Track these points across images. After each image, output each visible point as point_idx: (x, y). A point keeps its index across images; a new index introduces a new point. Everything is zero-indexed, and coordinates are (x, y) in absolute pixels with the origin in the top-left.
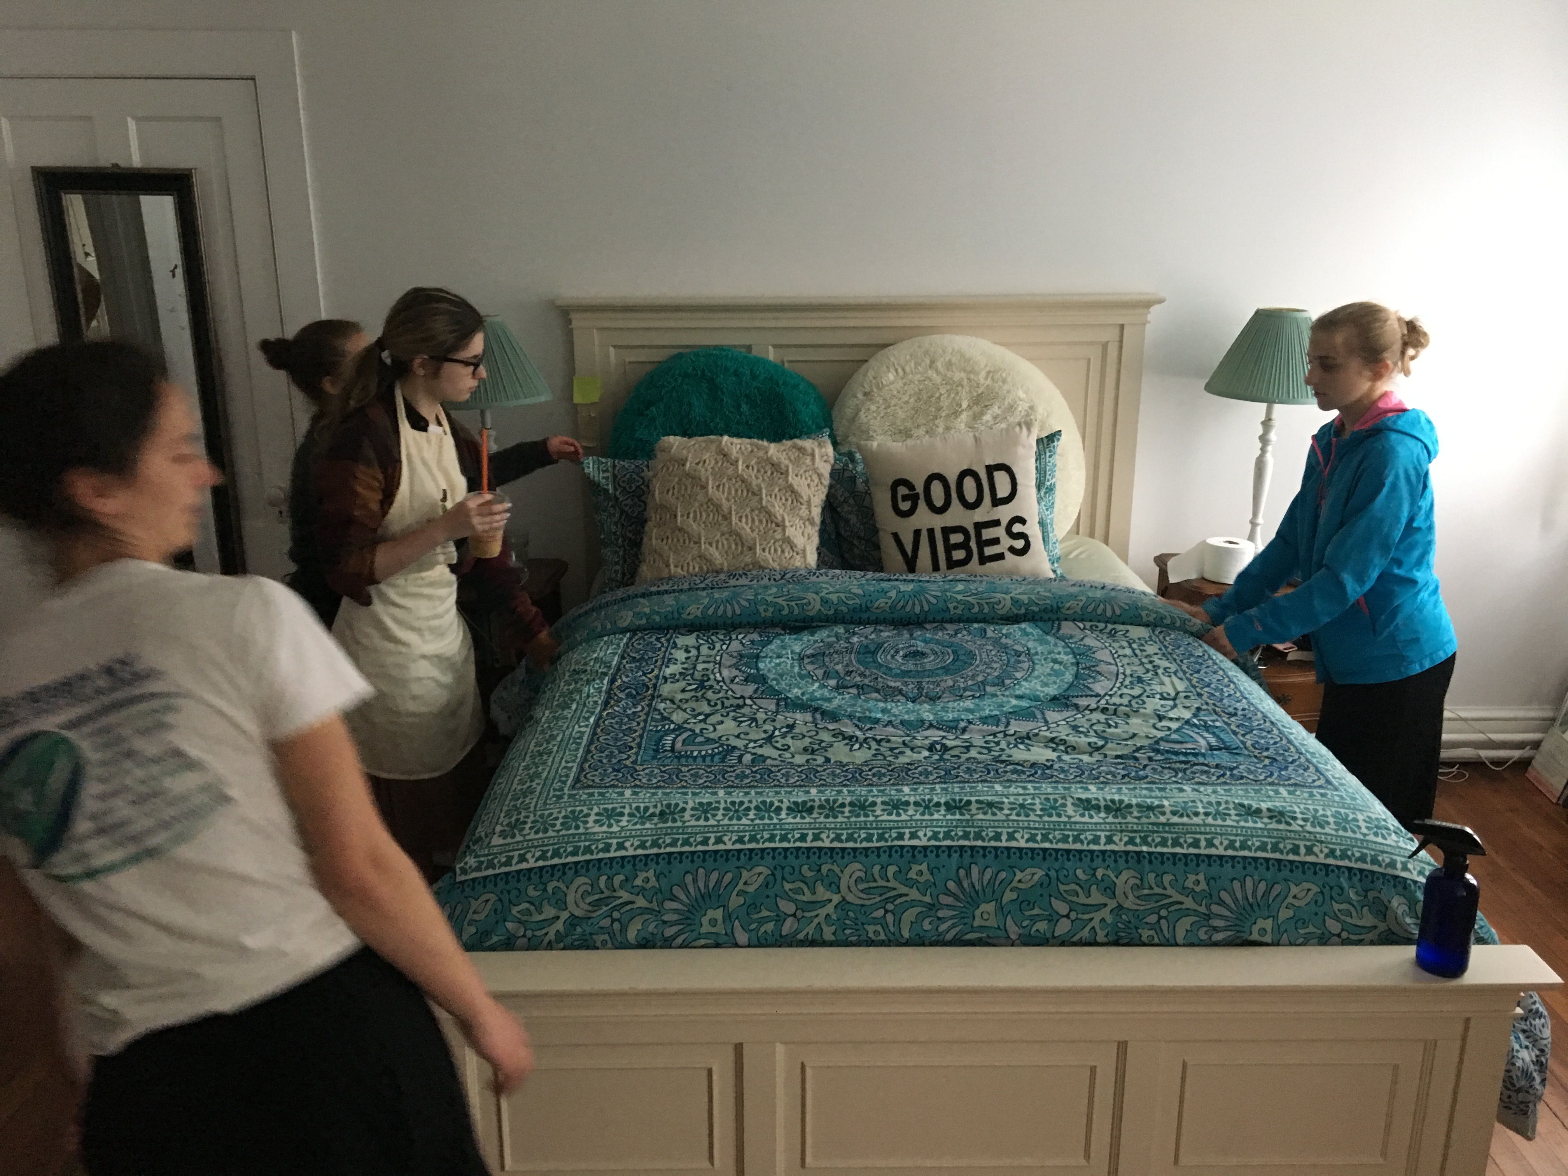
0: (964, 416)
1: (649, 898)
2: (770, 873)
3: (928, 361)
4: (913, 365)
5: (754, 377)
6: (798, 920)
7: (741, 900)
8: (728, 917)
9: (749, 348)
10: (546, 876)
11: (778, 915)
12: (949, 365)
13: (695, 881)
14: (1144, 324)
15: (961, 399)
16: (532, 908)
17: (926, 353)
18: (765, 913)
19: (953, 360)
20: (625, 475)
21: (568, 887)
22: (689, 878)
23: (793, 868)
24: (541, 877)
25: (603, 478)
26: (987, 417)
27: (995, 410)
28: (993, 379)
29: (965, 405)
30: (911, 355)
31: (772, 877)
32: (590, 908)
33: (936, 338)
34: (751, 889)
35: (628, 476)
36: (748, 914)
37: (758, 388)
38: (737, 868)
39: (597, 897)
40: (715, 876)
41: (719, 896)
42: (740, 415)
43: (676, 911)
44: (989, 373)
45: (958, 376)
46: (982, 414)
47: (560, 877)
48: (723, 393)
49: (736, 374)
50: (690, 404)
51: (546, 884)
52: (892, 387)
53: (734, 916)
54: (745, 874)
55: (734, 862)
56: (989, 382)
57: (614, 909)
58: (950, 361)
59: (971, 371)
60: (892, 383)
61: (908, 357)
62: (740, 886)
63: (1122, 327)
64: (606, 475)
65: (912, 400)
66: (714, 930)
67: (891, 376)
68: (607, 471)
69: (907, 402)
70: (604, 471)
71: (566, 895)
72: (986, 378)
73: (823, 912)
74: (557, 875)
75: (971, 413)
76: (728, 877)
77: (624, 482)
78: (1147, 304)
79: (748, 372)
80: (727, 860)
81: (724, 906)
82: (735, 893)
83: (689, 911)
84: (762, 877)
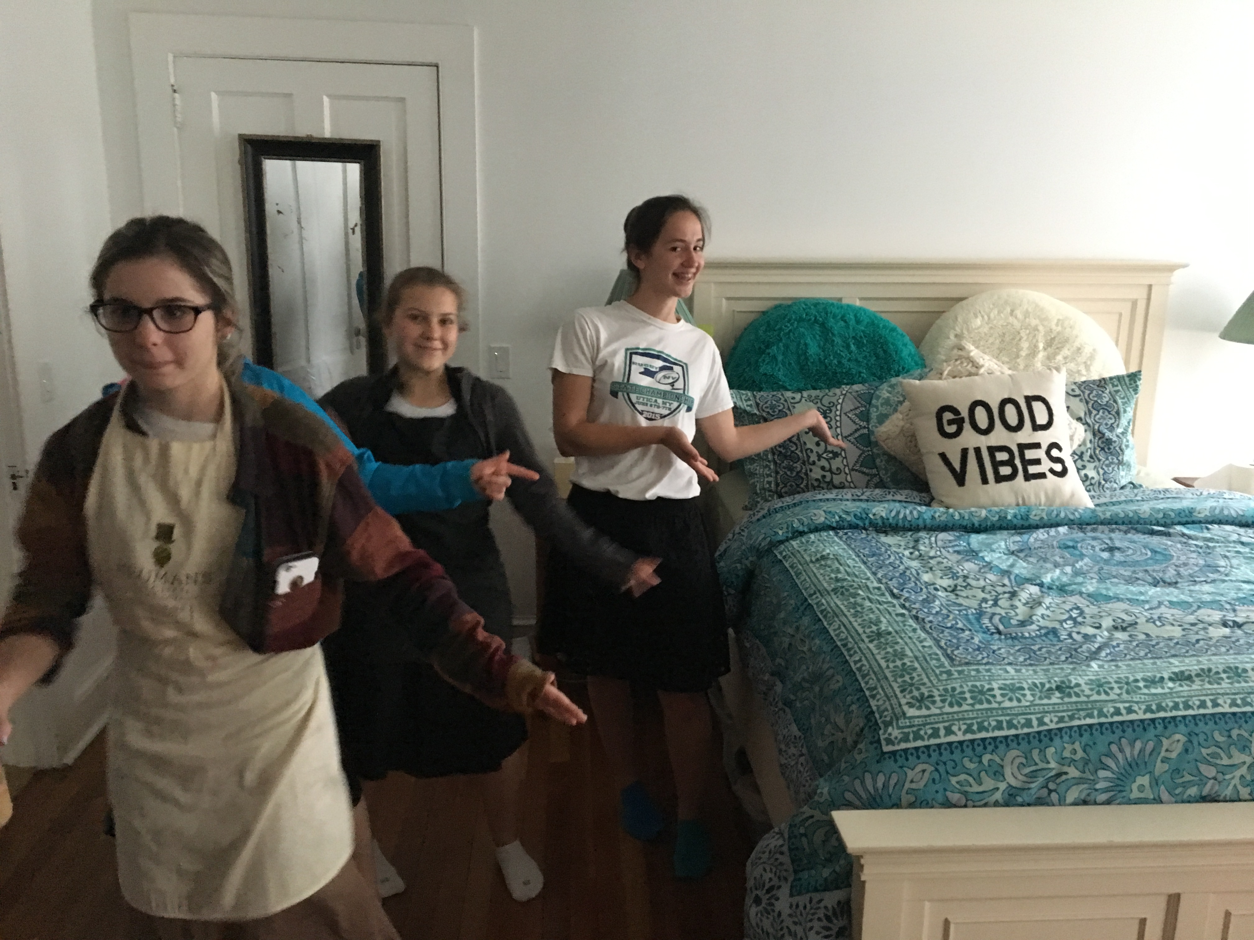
0: (1041, 355)
1: (1081, 769)
2: (1186, 739)
3: (1008, 309)
4: (996, 312)
5: (858, 322)
6: (1219, 782)
7: (1166, 767)
8: (1155, 782)
9: (840, 299)
10: (979, 749)
11: (1201, 780)
12: (1027, 314)
13: (1121, 750)
14: (1168, 285)
15: (1037, 341)
16: (971, 780)
17: (1006, 302)
18: (1187, 778)
19: (1030, 310)
20: (766, 403)
21: (1002, 760)
22: (1114, 748)
23: (1206, 734)
24: (974, 750)
25: (747, 406)
26: (1059, 358)
27: (1065, 352)
28: (1062, 326)
29: (1041, 346)
30: (994, 305)
31: (1189, 744)
32: (1025, 779)
33: (1013, 291)
34: (1174, 755)
35: (769, 403)
36: (1172, 779)
37: (863, 331)
38: (1156, 736)
39: (1033, 768)
40: (1138, 745)
41: (1146, 763)
42: (850, 354)
43: (1106, 779)
44: (1059, 320)
45: (1034, 322)
46: (1055, 354)
47: (993, 751)
48: (833, 334)
49: (843, 319)
50: (806, 345)
51: (980, 757)
52: (980, 330)
53: (1160, 782)
54: (1166, 743)
55: (1151, 733)
56: (1059, 329)
57: (1048, 780)
58: (1027, 310)
59: (1044, 320)
60: (979, 328)
61: (991, 306)
62: (1163, 754)
63: (1150, 287)
64: (749, 403)
65: (998, 341)
66: (1142, 795)
67: (978, 322)
68: (749, 400)
69: (992, 343)
70: (746, 401)
71: (1002, 767)
72: (1057, 325)
73: (1238, 773)
74: (990, 748)
75: (1046, 354)
76: (1151, 745)
77: (767, 407)
78: (1171, 269)
79: (852, 317)
80: (1145, 729)
81: (1150, 772)
82: (1159, 759)
83: (1118, 779)
84: (1180, 745)
